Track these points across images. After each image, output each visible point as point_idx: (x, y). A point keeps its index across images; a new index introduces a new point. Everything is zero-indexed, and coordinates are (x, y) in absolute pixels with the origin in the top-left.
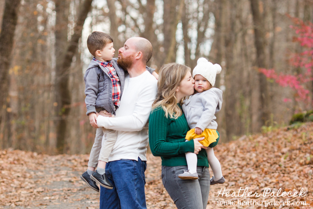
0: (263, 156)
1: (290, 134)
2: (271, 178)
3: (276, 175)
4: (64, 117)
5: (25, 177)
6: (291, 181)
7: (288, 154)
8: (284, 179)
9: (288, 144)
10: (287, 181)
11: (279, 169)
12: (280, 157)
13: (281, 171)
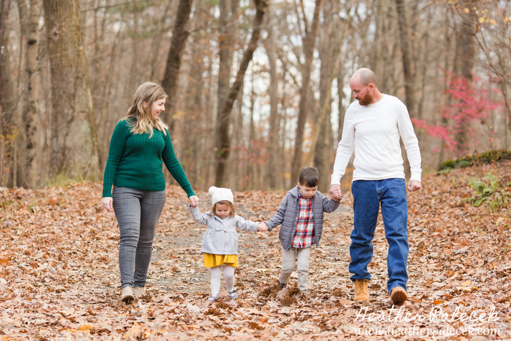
0: (414, 197)
1: (440, 180)
2: (421, 218)
3: (427, 215)
4: (223, 161)
5: (177, 209)
6: (442, 222)
7: (439, 196)
8: (434, 219)
9: (438, 187)
10: (438, 221)
11: (429, 210)
12: (430, 199)
13: (432, 212)
